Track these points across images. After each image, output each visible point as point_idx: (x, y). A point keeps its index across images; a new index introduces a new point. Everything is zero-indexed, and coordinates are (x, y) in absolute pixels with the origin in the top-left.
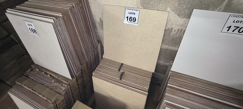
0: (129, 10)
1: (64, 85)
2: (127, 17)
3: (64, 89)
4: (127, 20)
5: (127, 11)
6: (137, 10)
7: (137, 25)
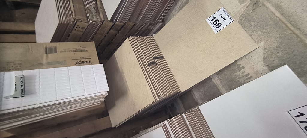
0: (223, 12)
1: (98, 17)
2: (215, 18)
3: (95, 20)
4: (212, 20)
5: (221, 12)
6: (230, 19)
7: (216, 32)
